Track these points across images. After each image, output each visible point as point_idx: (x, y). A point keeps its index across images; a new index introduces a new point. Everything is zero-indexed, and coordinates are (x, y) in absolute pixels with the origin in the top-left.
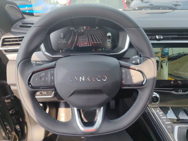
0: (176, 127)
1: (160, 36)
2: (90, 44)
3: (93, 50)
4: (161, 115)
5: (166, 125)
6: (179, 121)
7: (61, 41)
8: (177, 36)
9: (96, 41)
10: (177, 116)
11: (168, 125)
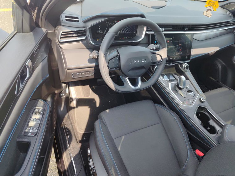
0: (170, 84)
1: (162, 28)
2: (118, 34)
3: (120, 38)
4: (162, 79)
5: (165, 83)
6: (170, 81)
7: (99, 32)
8: (171, 29)
9: (125, 32)
10: (169, 78)
11: (166, 83)
